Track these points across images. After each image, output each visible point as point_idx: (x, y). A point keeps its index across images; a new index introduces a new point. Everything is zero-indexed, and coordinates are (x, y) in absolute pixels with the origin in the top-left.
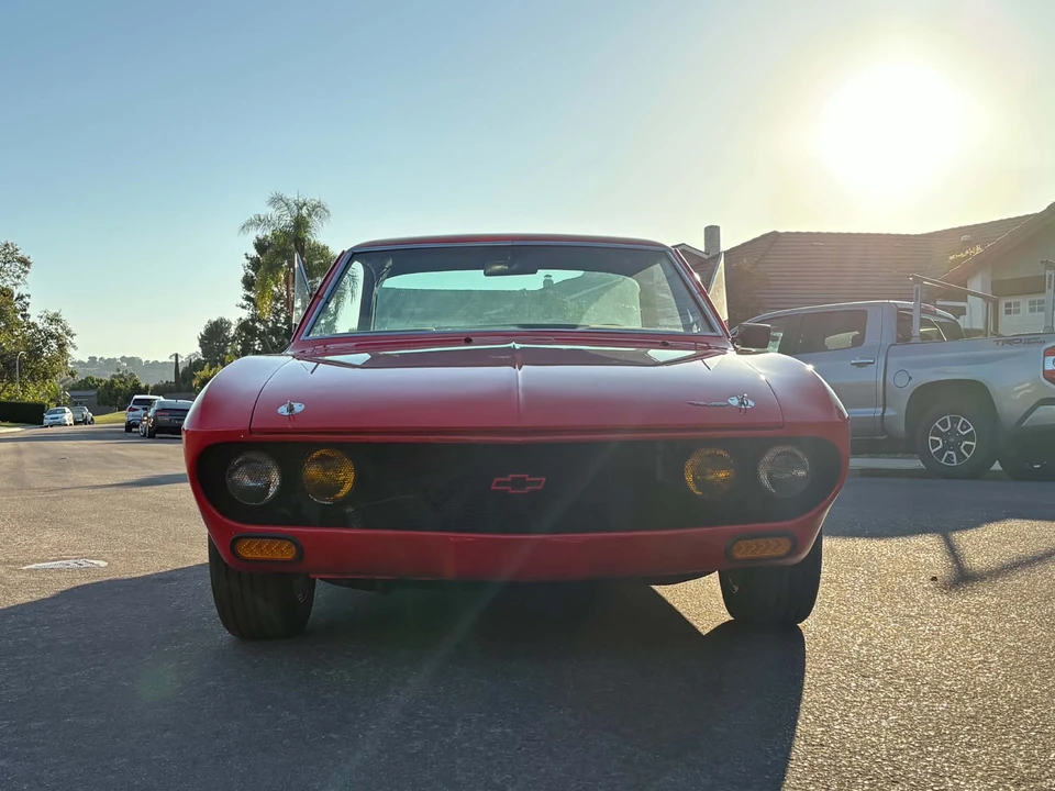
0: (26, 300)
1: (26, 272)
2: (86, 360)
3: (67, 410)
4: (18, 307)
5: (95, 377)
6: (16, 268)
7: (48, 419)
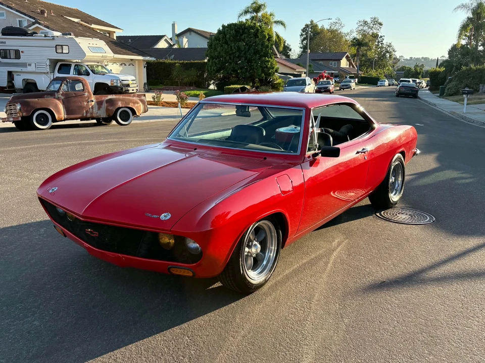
0: (383, 38)
1: (380, 28)
2: (409, 58)
3: (386, 80)
4: (380, 40)
5: (407, 66)
6: (377, 26)
7: (379, 83)
